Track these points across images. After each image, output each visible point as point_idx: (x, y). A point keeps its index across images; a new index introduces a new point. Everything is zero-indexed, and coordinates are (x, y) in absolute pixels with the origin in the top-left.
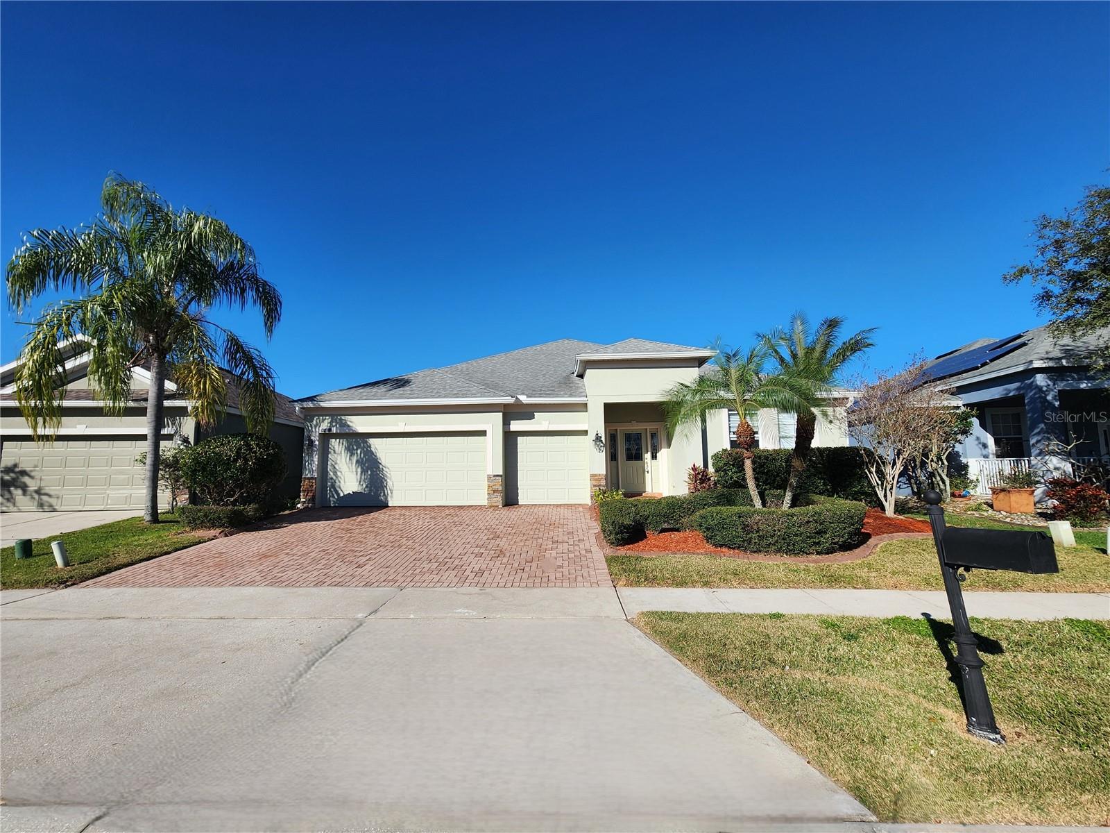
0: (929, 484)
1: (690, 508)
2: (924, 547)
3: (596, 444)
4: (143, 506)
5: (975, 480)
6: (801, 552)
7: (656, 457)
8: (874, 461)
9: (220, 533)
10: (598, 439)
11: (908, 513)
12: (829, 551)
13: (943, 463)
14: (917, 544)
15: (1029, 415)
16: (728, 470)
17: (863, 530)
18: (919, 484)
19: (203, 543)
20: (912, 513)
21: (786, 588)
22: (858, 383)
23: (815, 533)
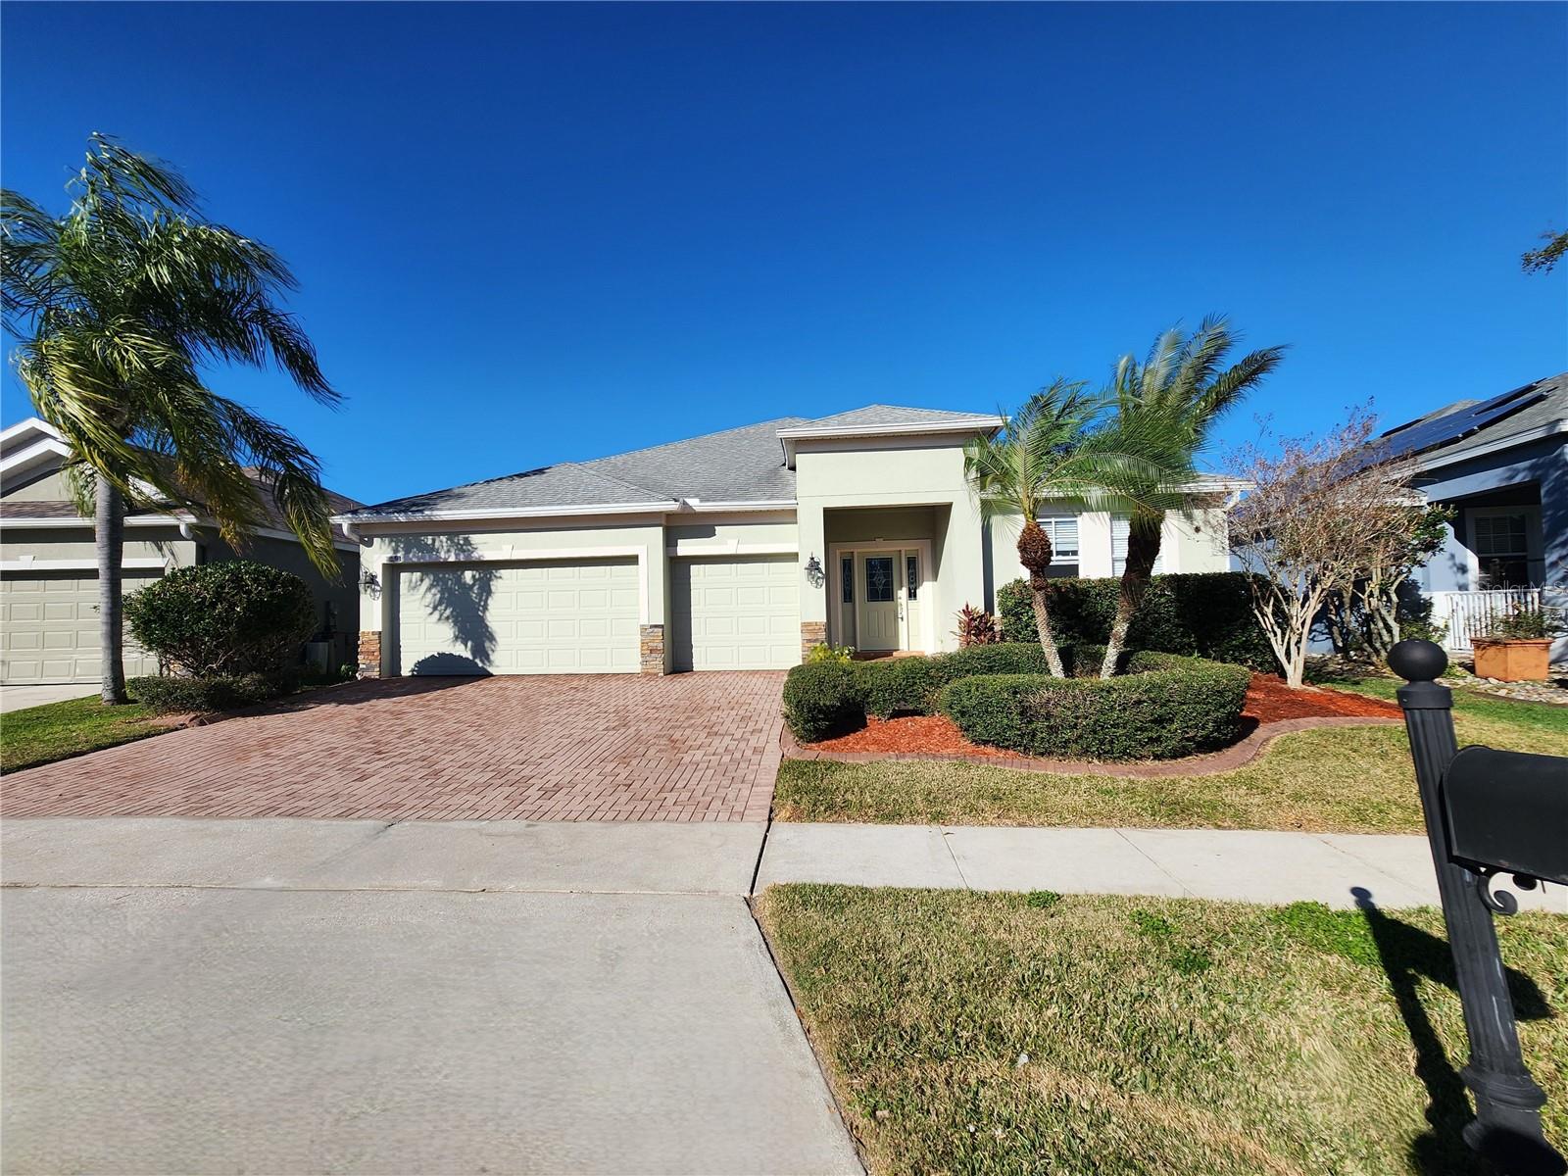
0: (1363, 634)
1: (942, 677)
2: (1355, 744)
3: (810, 574)
4: (100, 678)
5: (1442, 627)
6: (1126, 754)
7: (915, 596)
8: (1270, 596)
9: (191, 721)
10: (814, 566)
11: (1327, 682)
12: (1175, 755)
13: (1389, 600)
14: (1342, 738)
15: (1549, 513)
16: (1022, 614)
17: (1244, 713)
18: (1346, 634)
19: (153, 736)
20: (1334, 681)
21: (1087, 827)
22: (1249, 461)
23: (1152, 721)
